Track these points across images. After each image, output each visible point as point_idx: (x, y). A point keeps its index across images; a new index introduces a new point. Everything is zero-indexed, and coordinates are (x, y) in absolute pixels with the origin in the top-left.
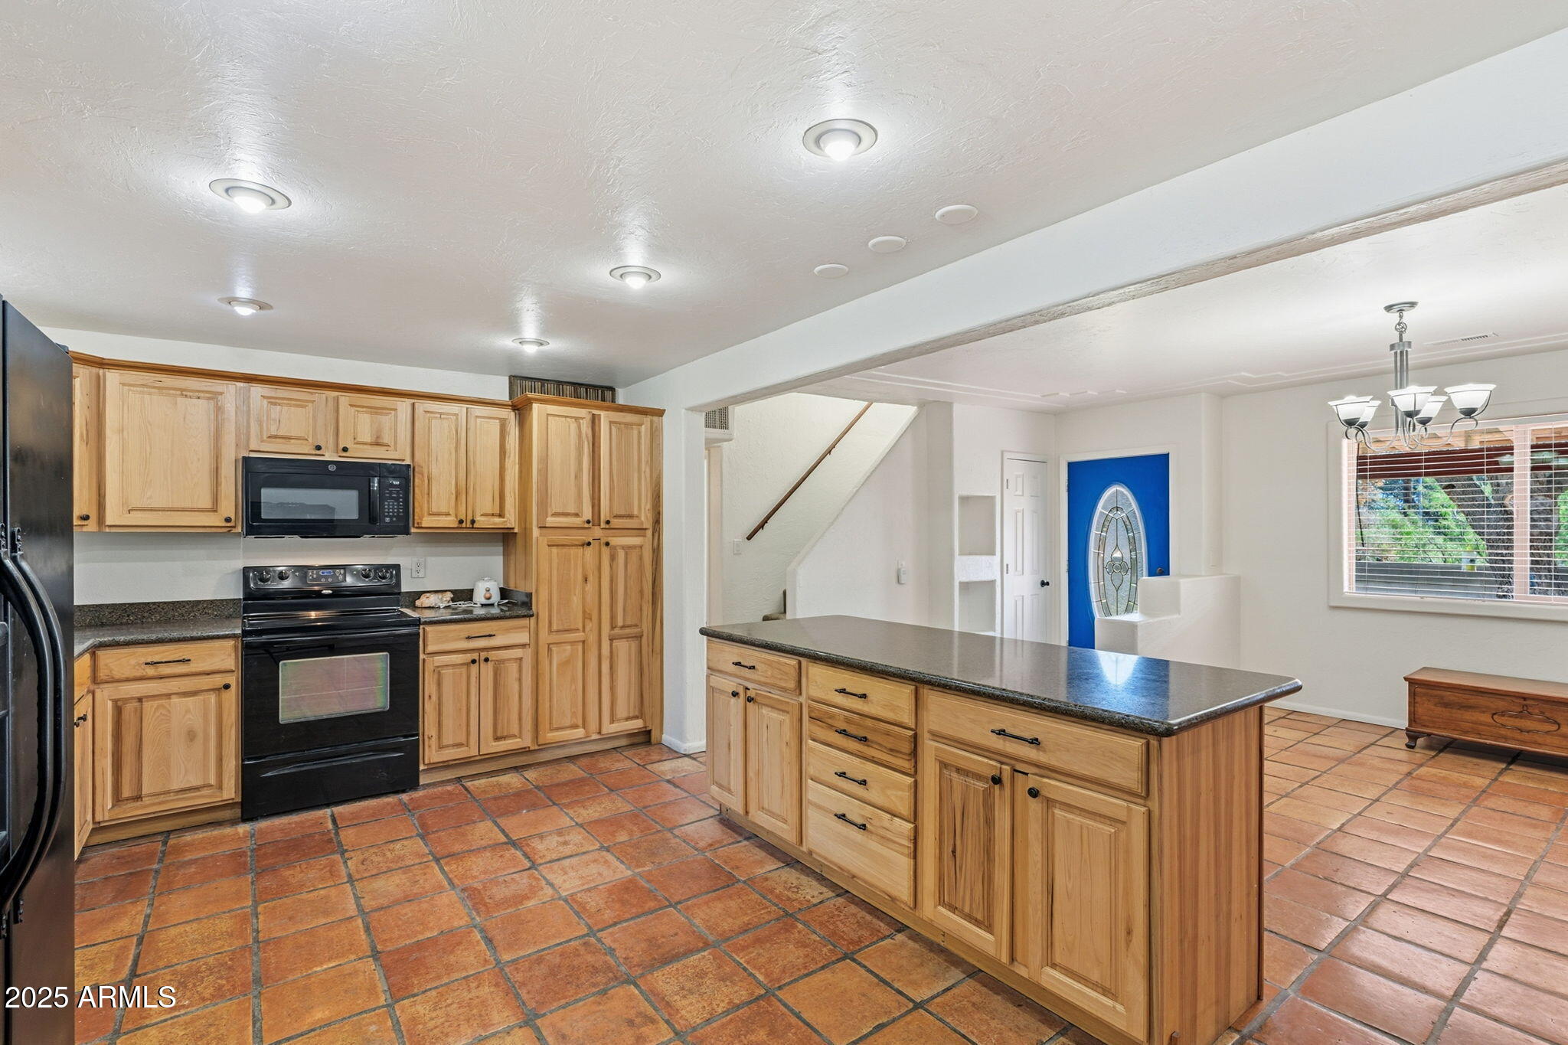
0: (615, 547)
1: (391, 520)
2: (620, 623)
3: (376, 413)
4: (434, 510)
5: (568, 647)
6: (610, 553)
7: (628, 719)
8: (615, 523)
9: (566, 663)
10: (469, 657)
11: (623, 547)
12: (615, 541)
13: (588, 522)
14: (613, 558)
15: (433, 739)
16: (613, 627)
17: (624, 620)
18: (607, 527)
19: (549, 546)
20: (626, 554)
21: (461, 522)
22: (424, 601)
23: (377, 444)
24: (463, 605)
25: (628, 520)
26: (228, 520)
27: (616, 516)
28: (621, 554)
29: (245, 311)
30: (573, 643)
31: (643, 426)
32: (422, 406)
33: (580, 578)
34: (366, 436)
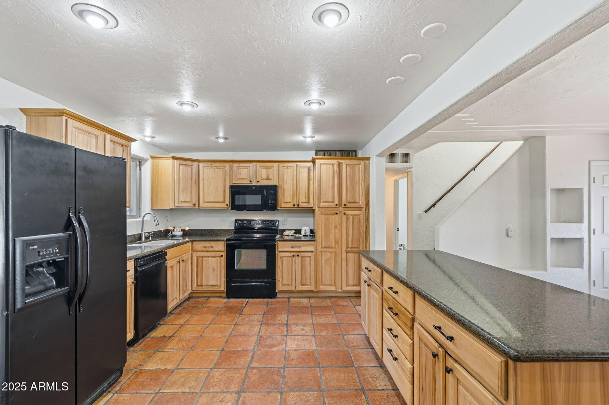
0: (348, 215)
1: (271, 205)
2: (350, 246)
3: (268, 169)
4: (286, 201)
5: (329, 254)
6: (346, 217)
7: (353, 285)
8: (349, 205)
9: (328, 260)
10: (292, 254)
11: (352, 215)
12: (348, 213)
13: (337, 205)
14: (347, 219)
15: (280, 282)
16: (347, 248)
17: (352, 245)
18: (345, 207)
19: (321, 214)
20: (353, 218)
21: (294, 205)
22: (286, 233)
23: (268, 179)
24: (298, 235)
25: (354, 204)
26: (227, 205)
27: (349, 203)
28: (351, 218)
29: (221, 141)
30: (331, 252)
31: (361, 165)
32: (281, 165)
33: (333, 227)
34: (264, 177)
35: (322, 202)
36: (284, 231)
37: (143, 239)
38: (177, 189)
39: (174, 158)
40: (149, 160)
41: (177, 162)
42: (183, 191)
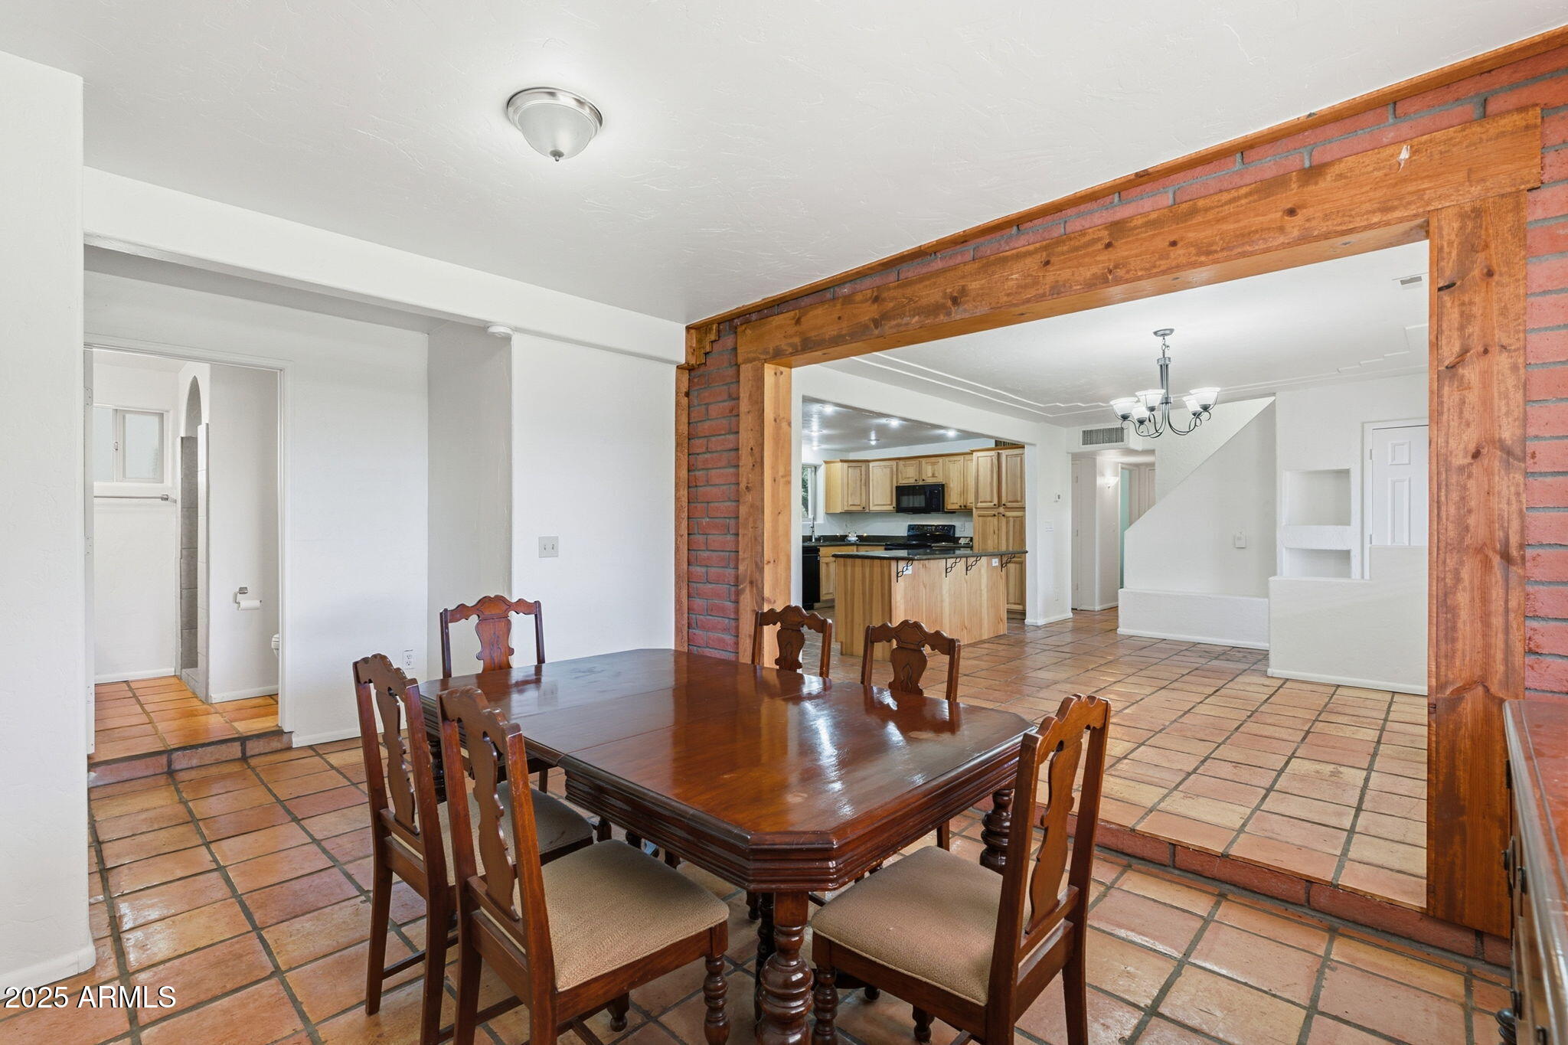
0: (1009, 517)
1: (935, 507)
3: (933, 465)
4: (954, 501)
7: (1015, 604)
8: (1009, 505)
11: (1013, 517)
12: (1008, 514)
13: (996, 504)
14: (1008, 522)
18: (1004, 507)
19: (979, 516)
20: (1014, 521)
21: (960, 505)
23: (934, 476)
25: (1016, 503)
26: (893, 508)
27: (1009, 502)
28: (1011, 519)
32: (947, 459)
33: (992, 532)
34: (930, 475)
35: (980, 500)
36: (959, 538)
37: (814, 540)
38: (846, 492)
39: (842, 461)
40: (823, 466)
41: (845, 465)
42: (851, 495)
